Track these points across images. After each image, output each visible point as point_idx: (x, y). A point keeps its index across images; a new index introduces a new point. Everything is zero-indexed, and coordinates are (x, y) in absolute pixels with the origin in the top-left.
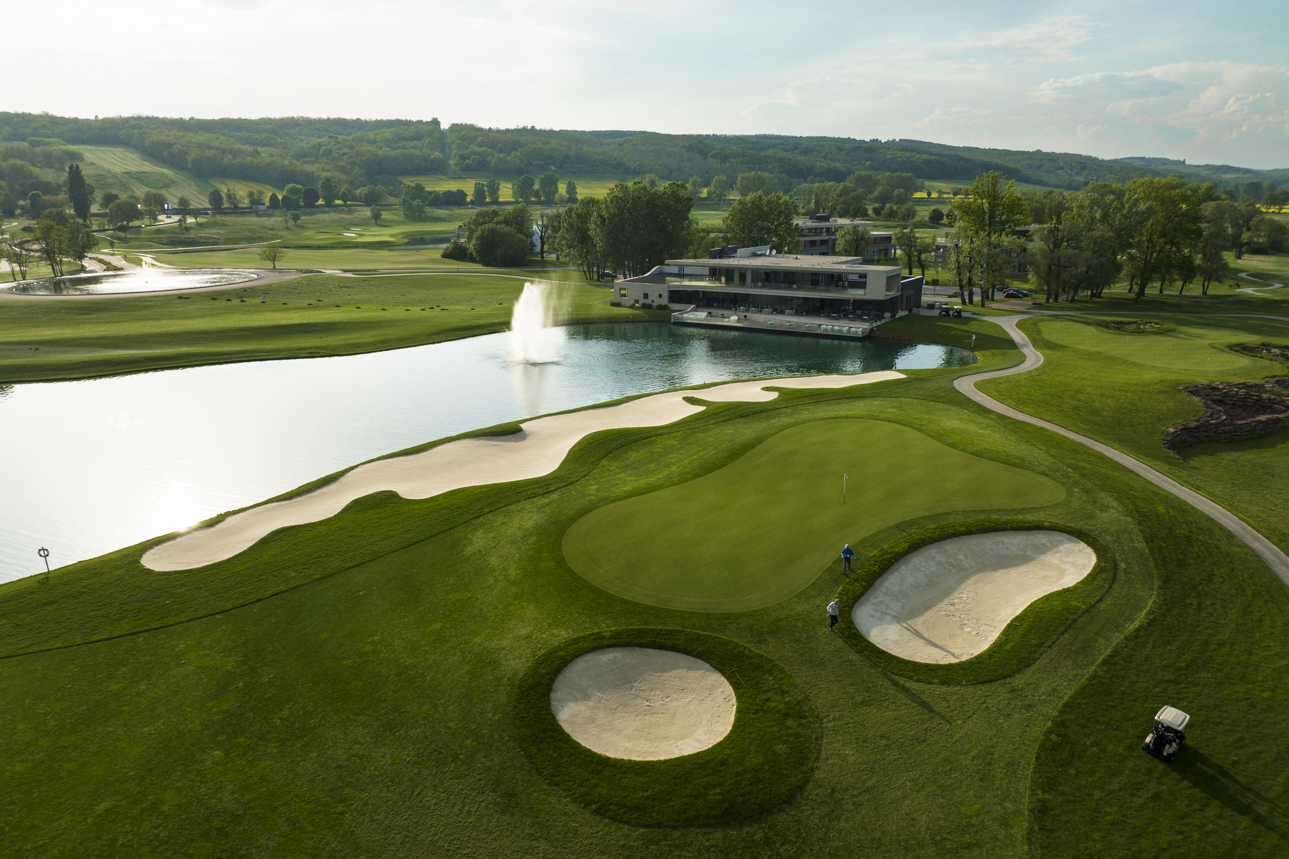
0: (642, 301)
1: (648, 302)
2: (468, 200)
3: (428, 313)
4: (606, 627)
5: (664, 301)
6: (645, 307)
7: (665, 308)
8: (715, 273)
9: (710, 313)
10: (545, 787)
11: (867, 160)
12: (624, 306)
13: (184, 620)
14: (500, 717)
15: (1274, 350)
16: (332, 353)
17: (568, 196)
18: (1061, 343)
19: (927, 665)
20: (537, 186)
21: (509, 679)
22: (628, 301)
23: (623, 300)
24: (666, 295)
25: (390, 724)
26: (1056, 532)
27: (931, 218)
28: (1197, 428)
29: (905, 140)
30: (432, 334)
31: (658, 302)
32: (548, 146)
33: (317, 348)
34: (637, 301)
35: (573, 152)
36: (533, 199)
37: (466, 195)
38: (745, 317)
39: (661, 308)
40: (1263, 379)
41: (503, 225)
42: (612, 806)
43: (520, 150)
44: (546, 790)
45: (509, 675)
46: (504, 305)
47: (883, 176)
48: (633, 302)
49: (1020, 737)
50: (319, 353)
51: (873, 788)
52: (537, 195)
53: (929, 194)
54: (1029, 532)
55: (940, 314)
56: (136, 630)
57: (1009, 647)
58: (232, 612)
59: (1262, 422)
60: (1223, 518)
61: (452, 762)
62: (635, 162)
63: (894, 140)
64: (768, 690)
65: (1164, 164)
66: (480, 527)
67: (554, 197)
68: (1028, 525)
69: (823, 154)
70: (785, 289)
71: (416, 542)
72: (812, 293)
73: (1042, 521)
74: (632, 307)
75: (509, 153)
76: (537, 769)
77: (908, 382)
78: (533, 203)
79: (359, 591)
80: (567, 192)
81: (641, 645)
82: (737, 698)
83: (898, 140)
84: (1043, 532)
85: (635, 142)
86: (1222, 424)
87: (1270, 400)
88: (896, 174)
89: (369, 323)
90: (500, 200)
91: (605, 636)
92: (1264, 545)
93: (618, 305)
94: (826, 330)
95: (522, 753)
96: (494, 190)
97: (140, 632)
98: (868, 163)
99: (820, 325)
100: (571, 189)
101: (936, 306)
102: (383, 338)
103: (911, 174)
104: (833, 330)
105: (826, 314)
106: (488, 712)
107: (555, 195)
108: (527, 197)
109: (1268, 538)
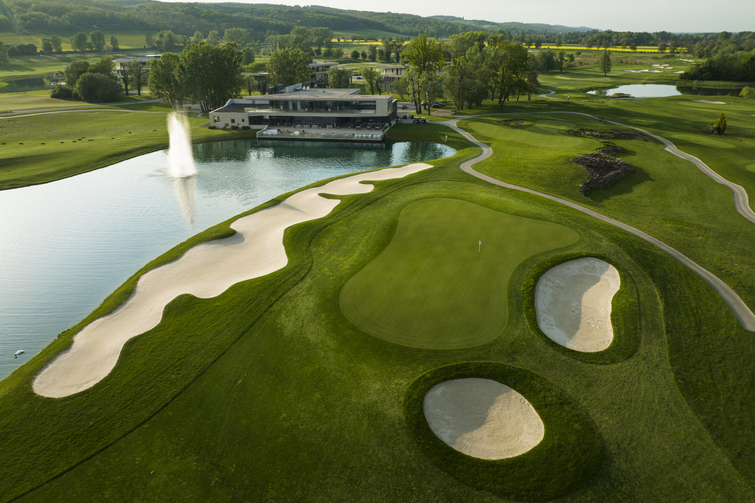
0: (231, 125)
1: (235, 124)
2: (38, 51)
3: (79, 144)
4: (423, 371)
5: (246, 124)
6: (234, 128)
7: (248, 128)
8: (274, 104)
9: (279, 130)
10: (476, 492)
11: (298, 19)
12: (218, 129)
13: (120, 436)
14: (415, 453)
15: (587, 132)
16: (29, 183)
17: (112, 46)
18: (488, 136)
19: (597, 353)
20: (89, 40)
21: (399, 424)
22: (220, 125)
23: (218, 124)
24: (247, 120)
25: (351, 479)
26: (590, 258)
27: (352, 56)
28: (590, 183)
29: (314, 6)
30: (98, 161)
31: (241, 125)
32: (88, 11)
33: (14, 180)
34: (227, 125)
35: (107, 15)
36: (88, 49)
37: (36, 48)
38: (303, 131)
39: (244, 128)
40: (596, 150)
41: (98, 74)
42: (523, 493)
43: (67, 14)
44: (478, 495)
45: (397, 421)
46: (133, 133)
47: (312, 30)
48: (224, 125)
49: (667, 385)
50: (19, 184)
51: (633, 436)
52: (90, 46)
53: (339, 40)
54: (578, 260)
55: (414, 122)
56: (87, 455)
57: (623, 333)
58: (153, 419)
59: (612, 176)
60: (641, 235)
61: (412, 494)
62: (153, 22)
63: (308, 6)
64: (541, 391)
65: (454, 20)
66: (279, 312)
67: (103, 47)
68: (576, 256)
69: (270, 15)
70: (324, 112)
71: (244, 333)
72: (343, 114)
73: (581, 253)
74: (224, 129)
75: (60, 16)
76: (462, 482)
77: (436, 170)
78: (88, 52)
79: (237, 380)
80: (111, 43)
81: (452, 378)
82: (528, 400)
83: (310, 6)
84: (584, 259)
85: (148, 8)
86: (598, 179)
87: (611, 163)
88: (319, 28)
89: (42, 156)
90: (63, 50)
91: (429, 377)
92: (666, 247)
93: (214, 128)
94: (357, 137)
95: (446, 474)
96: (57, 43)
97: (92, 456)
98: (299, 21)
99: (354, 134)
100: (114, 42)
101: (408, 117)
102: (63, 167)
103: (327, 28)
104: (362, 137)
105: (352, 126)
106: (405, 451)
107: (103, 46)
108: (83, 48)
109: (665, 243)
